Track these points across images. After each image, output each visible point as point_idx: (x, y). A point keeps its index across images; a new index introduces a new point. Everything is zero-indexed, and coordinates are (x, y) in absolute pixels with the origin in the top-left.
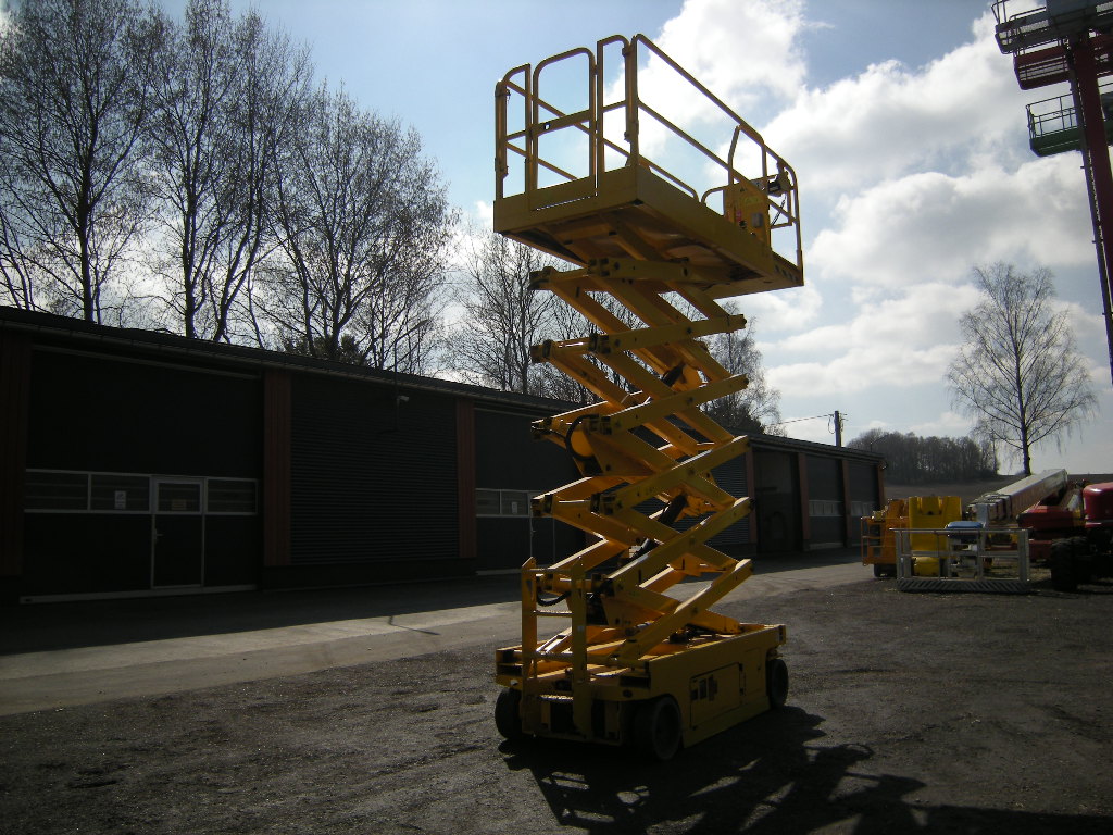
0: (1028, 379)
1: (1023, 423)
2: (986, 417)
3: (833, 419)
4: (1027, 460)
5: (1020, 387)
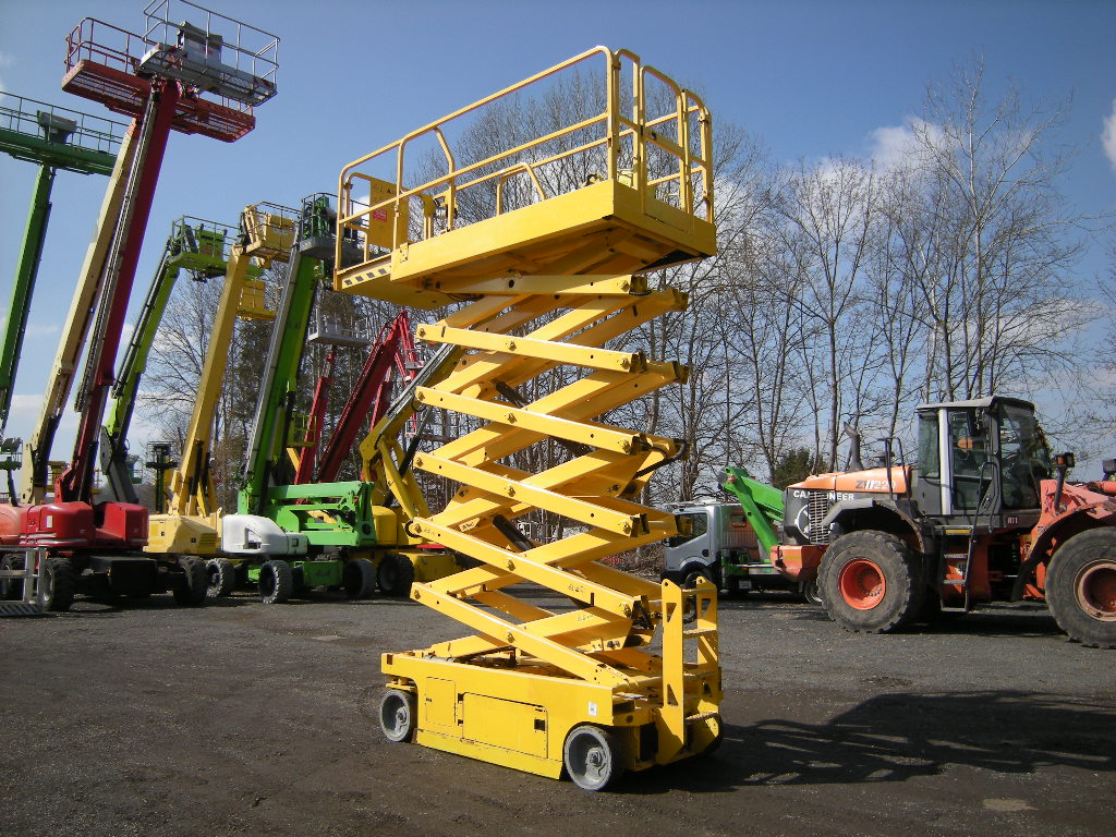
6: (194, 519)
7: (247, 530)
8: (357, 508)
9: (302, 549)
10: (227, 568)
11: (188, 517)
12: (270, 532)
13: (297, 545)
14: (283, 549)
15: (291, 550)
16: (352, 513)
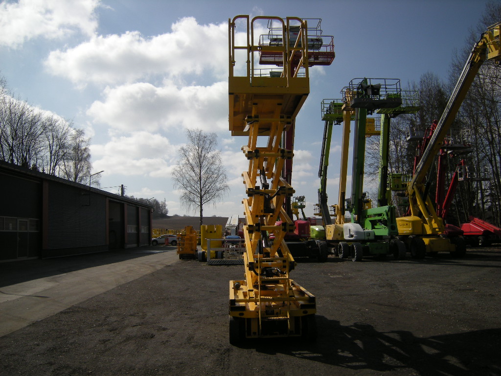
0: (204, 177)
1: (201, 195)
2: (187, 192)
3: (120, 188)
4: (201, 210)
5: (201, 180)
6: (340, 225)
7: (350, 230)
8: (388, 219)
9: (372, 237)
10: (345, 246)
11: (338, 225)
12: (356, 230)
13: (369, 236)
14: (363, 238)
15: (367, 238)
16: (386, 220)
